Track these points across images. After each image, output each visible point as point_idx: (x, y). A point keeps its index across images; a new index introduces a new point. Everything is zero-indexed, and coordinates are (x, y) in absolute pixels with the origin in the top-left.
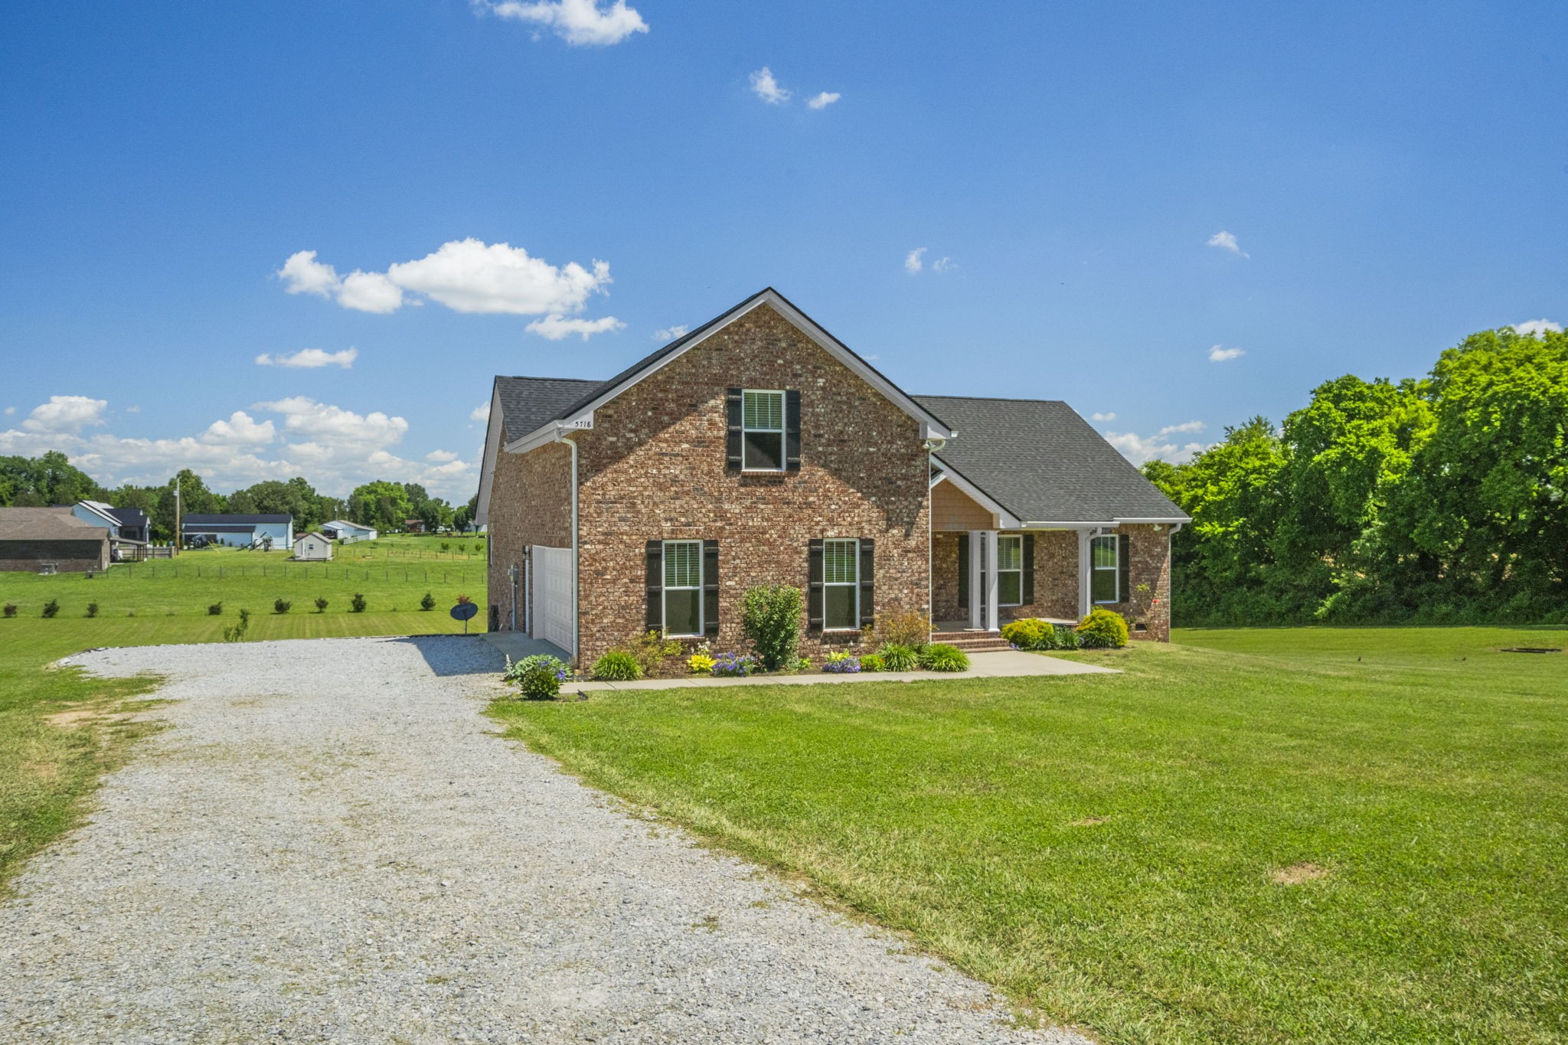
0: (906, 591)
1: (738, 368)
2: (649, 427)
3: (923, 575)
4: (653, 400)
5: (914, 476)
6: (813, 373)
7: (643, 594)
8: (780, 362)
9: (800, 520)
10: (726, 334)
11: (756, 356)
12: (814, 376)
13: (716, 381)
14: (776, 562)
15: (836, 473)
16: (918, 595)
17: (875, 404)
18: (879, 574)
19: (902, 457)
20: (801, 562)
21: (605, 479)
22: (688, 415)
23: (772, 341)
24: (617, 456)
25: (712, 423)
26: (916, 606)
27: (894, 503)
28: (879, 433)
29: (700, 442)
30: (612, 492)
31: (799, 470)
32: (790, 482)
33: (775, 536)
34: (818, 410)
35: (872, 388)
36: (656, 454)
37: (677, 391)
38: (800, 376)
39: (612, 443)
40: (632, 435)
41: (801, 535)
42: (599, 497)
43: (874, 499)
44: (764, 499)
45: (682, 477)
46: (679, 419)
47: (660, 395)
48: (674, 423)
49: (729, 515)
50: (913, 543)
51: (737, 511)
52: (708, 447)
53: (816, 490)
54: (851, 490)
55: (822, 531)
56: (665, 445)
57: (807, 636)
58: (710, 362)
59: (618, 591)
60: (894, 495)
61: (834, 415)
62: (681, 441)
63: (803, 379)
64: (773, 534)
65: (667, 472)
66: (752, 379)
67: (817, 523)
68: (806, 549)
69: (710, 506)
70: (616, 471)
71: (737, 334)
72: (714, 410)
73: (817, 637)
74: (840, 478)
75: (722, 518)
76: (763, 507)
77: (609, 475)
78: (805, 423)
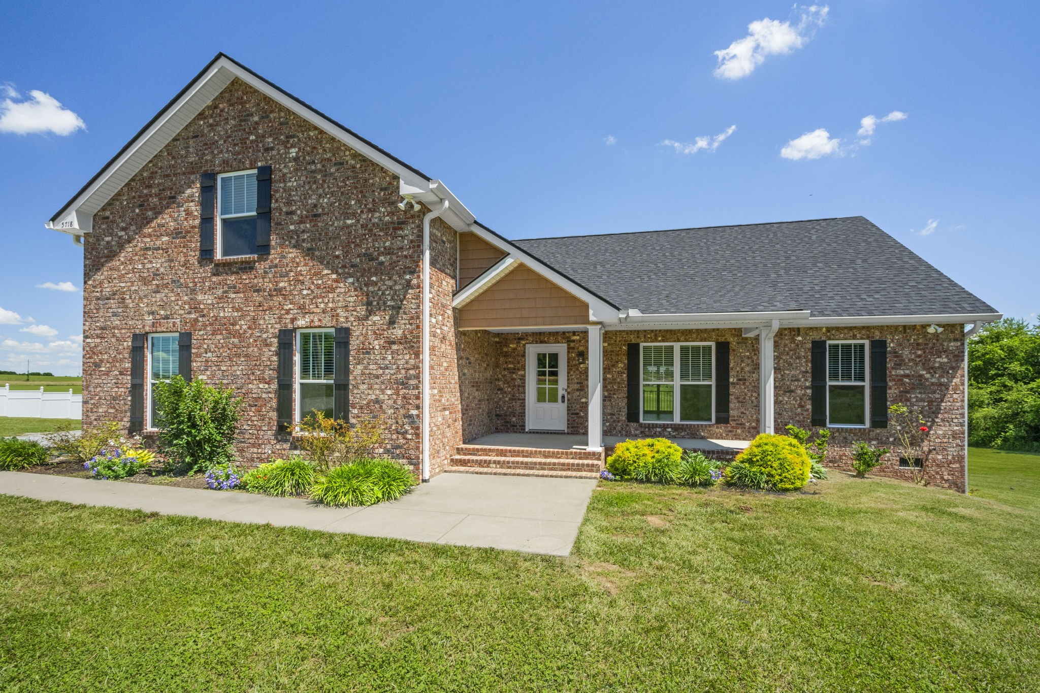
0: (389, 392)
1: (213, 152)
2: (136, 224)
3: (412, 372)
4: (140, 197)
5: (401, 248)
6: (285, 144)
7: (129, 386)
8: (252, 137)
9: (270, 309)
10: (201, 119)
11: (229, 137)
12: (286, 147)
13: (192, 169)
14: (246, 356)
15: (309, 253)
16: (404, 397)
17: (354, 167)
18: (356, 370)
19: (385, 228)
20: (270, 356)
21: (102, 277)
22: (168, 207)
23: (244, 117)
24: (112, 255)
25: (188, 213)
26: (402, 411)
27: (375, 283)
28: (359, 201)
29: (177, 233)
30: (107, 290)
31: (269, 254)
32: (260, 267)
33: (245, 327)
34: (290, 184)
35: (350, 149)
36: (141, 249)
37: (159, 184)
38: (272, 149)
39: (108, 242)
40: (123, 233)
41: (271, 326)
42: (98, 294)
43: (351, 280)
44: (235, 287)
45: (162, 270)
46: (160, 213)
47: (145, 191)
48: (156, 218)
49: (202, 306)
50: (398, 333)
51: (210, 302)
52: (184, 237)
53: (287, 275)
54: (326, 272)
55: (293, 320)
56: (148, 240)
57: (276, 438)
58: (188, 152)
59: (110, 382)
60: (376, 275)
61: (307, 187)
62: (162, 235)
63: (274, 153)
64: (243, 325)
65: (150, 266)
66: (224, 162)
67: (288, 312)
68: (276, 340)
69: (186, 298)
70: (111, 269)
71: (212, 117)
72: (190, 199)
73: (286, 441)
74: (312, 259)
75: (196, 309)
76: (233, 296)
77: (106, 273)
78: (277, 201)
